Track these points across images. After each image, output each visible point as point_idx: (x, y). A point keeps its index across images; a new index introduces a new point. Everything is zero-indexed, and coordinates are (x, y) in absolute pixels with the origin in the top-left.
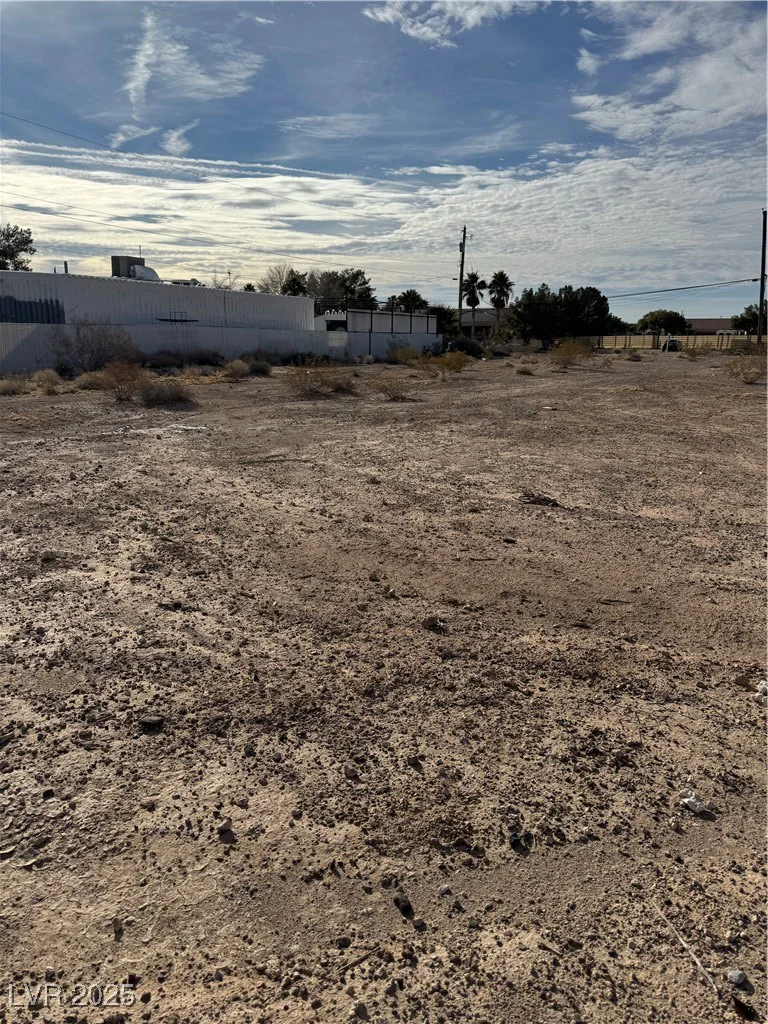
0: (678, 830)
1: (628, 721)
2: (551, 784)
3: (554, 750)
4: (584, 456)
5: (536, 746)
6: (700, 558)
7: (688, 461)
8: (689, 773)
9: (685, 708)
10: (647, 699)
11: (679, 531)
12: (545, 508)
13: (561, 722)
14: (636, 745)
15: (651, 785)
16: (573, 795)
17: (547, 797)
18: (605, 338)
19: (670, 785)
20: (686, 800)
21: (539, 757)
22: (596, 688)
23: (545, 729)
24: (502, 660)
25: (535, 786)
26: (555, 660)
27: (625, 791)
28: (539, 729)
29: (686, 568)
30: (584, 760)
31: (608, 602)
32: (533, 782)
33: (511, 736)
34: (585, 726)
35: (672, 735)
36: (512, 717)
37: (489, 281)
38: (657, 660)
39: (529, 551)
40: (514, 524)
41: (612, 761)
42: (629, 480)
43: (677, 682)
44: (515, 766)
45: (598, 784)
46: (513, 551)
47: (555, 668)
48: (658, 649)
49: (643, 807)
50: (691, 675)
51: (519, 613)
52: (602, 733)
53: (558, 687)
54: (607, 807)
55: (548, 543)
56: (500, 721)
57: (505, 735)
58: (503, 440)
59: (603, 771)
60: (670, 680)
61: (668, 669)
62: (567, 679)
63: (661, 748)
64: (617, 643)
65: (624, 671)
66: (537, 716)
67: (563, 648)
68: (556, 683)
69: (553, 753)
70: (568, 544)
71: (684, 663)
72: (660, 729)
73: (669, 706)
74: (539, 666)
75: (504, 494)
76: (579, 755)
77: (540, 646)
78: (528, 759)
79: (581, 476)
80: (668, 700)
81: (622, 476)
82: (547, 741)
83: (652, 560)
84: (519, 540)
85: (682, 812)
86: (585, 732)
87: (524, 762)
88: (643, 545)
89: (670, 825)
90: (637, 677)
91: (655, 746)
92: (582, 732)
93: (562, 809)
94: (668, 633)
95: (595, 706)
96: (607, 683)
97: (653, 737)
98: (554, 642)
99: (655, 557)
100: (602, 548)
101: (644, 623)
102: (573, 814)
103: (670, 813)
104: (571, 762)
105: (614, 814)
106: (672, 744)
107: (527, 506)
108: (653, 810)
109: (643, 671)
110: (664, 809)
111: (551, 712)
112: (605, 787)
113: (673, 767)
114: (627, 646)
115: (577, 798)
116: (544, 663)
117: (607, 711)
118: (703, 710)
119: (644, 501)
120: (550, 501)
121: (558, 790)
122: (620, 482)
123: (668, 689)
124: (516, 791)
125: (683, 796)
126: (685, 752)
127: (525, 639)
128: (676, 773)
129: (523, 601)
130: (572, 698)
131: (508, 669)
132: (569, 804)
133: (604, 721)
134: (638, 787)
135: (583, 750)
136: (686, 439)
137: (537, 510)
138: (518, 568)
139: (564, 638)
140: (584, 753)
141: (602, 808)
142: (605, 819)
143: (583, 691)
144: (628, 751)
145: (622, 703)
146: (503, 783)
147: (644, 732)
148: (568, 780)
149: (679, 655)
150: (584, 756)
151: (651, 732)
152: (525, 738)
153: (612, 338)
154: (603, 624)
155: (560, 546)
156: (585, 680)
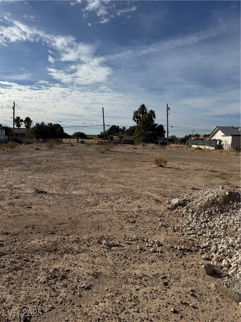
0: (80, 296)
1: (66, 263)
2: (40, 292)
3: (41, 280)
4: (56, 176)
5: (35, 281)
6: (89, 205)
7: (86, 176)
8: (84, 276)
9: (83, 254)
10: (72, 254)
11: (83, 198)
12: (42, 194)
13: (43, 269)
14: (68, 271)
15: (72, 283)
16: (47, 295)
17: (38, 299)
18: (63, 139)
19: (78, 281)
20: (83, 285)
21: (36, 284)
22: (56, 254)
23: (39, 273)
24: (24, 252)
25: (33, 295)
26: (43, 247)
27: (64, 288)
28: (36, 274)
29: (85, 208)
30: (51, 281)
31: (61, 224)
32: (33, 294)
33: (26, 279)
34: (52, 269)
35: (79, 264)
36: (26, 272)
37: (24, 119)
38: (75, 240)
39: (36, 210)
40: (31, 201)
41: (60, 278)
42: (69, 183)
43: (81, 246)
44: (27, 290)
45: (55, 288)
46: (31, 211)
47: (43, 250)
48: (76, 236)
49: (70, 292)
50: (85, 243)
51: (31, 233)
52: (57, 269)
53: (44, 257)
54: (58, 295)
55: (43, 206)
56: (22, 275)
57: (24, 279)
58: (29, 172)
59: (57, 283)
60: (79, 246)
61: (78, 242)
62: (47, 253)
63: (75, 270)
64: (63, 237)
65: (65, 246)
66: (35, 269)
67: (46, 242)
68: (43, 256)
69: (41, 281)
70: (50, 206)
71: (83, 239)
72: (76, 263)
73: (78, 255)
74: (37, 251)
75: (29, 191)
76: (50, 279)
77: (38, 243)
78: (31, 286)
79: (55, 183)
80: (78, 253)
81: (67, 182)
82: (38, 278)
83: (75, 207)
84: (33, 207)
85: (82, 289)
86: (52, 270)
87: (30, 288)
88: (73, 203)
89: (78, 295)
90: (69, 247)
91: (74, 269)
92: (51, 271)
93: (43, 301)
94: (79, 230)
95: (56, 260)
96: (60, 251)
97: (74, 266)
98: (43, 241)
99: (76, 207)
100: (60, 206)
101: (72, 229)
102: (47, 302)
103: (78, 291)
104: (47, 283)
105: (60, 297)
106: (79, 267)
107: (36, 194)
108: (73, 292)
109: (71, 245)
110: (76, 290)
111: (41, 267)
112: (58, 288)
113: (79, 275)
114: (66, 238)
115: (48, 295)
116: (39, 249)
117: (59, 261)
118: (88, 254)
119: (74, 189)
120: (44, 192)
121: (42, 295)
122: (67, 184)
123: (78, 249)
124: (26, 300)
125: (82, 284)
126: (82, 269)
127: (33, 242)
128: (80, 277)
129: (33, 228)
130: (48, 259)
131: (26, 254)
132: (45, 298)
133: (58, 265)
134: (68, 285)
135: (51, 277)
136: (86, 169)
137: (40, 195)
138: (32, 217)
139: (46, 239)
140: (51, 278)
141: (56, 296)
142: (57, 300)
143: (52, 256)
144: (65, 274)
145: (64, 258)
146: (22, 298)
147: (71, 265)
148: (45, 290)
149: (82, 237)
150: (51, 279)
151: (73, 265)
152: (31, 278)
153: (65, 139)
154: (59, 231)
155: (47, 207)
156: (53, 252)
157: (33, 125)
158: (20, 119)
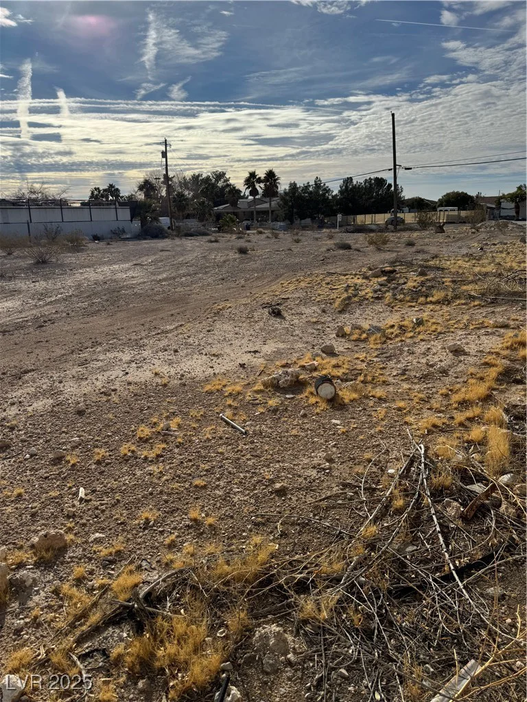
157: (283, 186)
158: (257, 177)
